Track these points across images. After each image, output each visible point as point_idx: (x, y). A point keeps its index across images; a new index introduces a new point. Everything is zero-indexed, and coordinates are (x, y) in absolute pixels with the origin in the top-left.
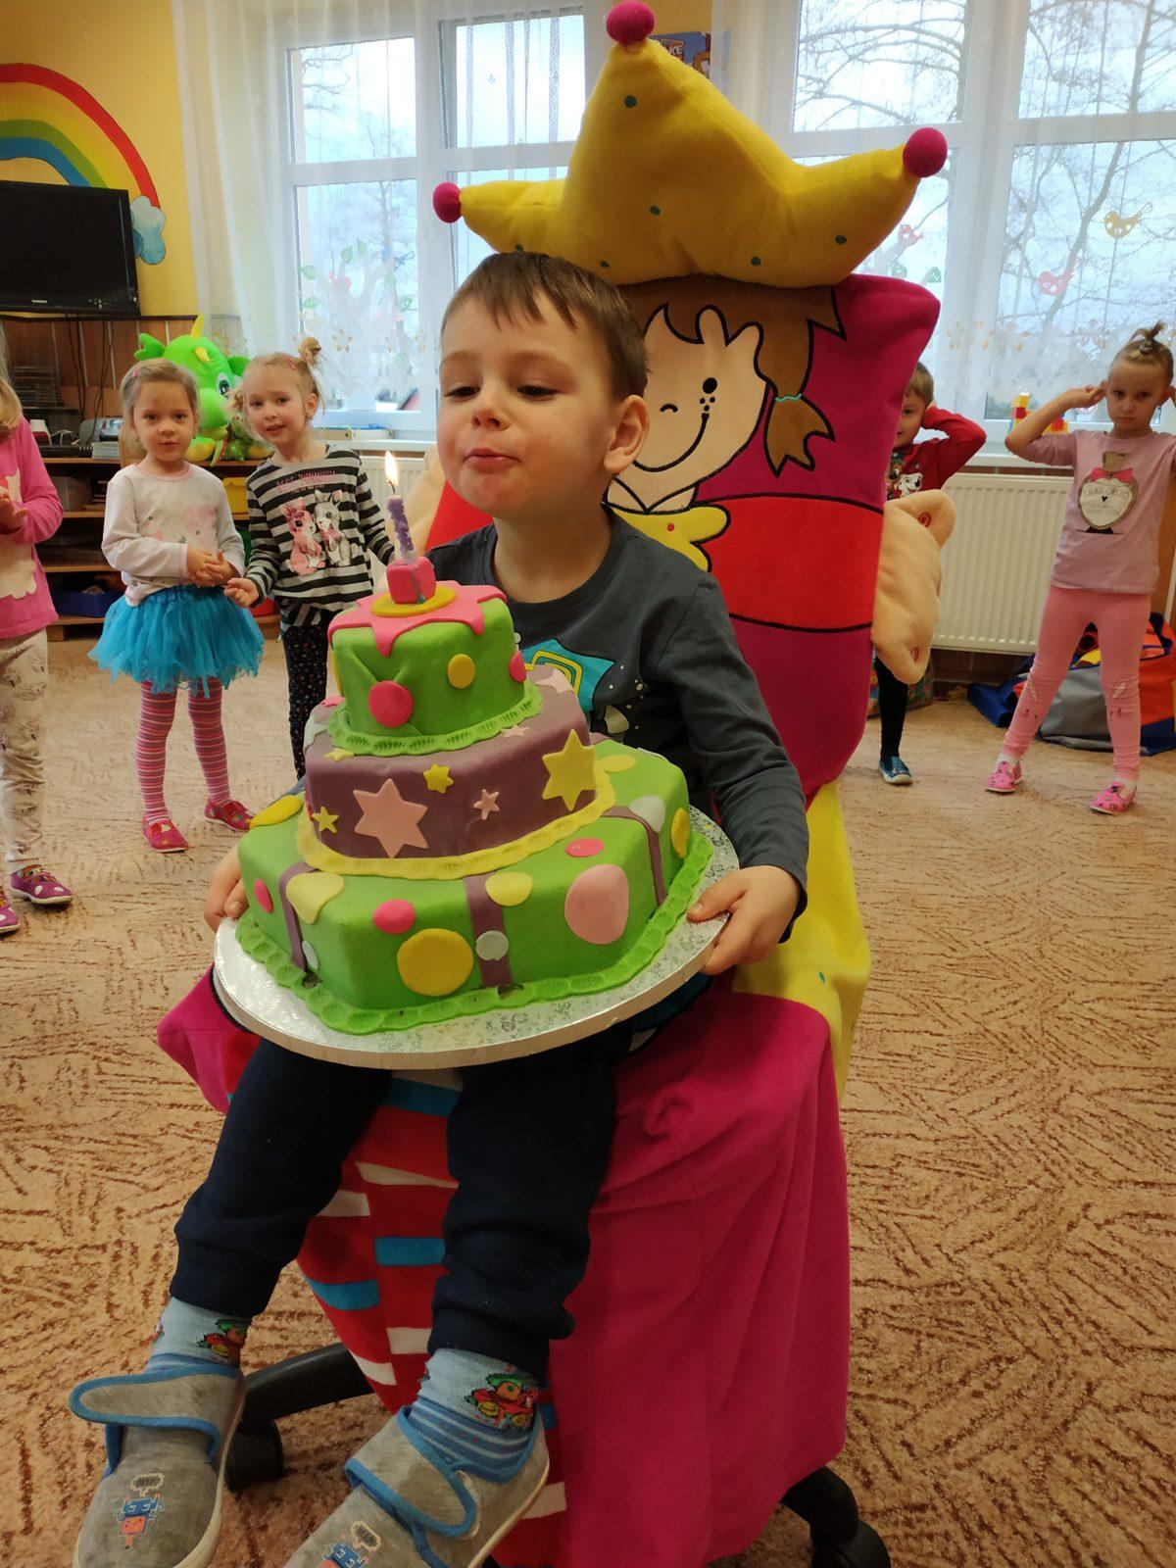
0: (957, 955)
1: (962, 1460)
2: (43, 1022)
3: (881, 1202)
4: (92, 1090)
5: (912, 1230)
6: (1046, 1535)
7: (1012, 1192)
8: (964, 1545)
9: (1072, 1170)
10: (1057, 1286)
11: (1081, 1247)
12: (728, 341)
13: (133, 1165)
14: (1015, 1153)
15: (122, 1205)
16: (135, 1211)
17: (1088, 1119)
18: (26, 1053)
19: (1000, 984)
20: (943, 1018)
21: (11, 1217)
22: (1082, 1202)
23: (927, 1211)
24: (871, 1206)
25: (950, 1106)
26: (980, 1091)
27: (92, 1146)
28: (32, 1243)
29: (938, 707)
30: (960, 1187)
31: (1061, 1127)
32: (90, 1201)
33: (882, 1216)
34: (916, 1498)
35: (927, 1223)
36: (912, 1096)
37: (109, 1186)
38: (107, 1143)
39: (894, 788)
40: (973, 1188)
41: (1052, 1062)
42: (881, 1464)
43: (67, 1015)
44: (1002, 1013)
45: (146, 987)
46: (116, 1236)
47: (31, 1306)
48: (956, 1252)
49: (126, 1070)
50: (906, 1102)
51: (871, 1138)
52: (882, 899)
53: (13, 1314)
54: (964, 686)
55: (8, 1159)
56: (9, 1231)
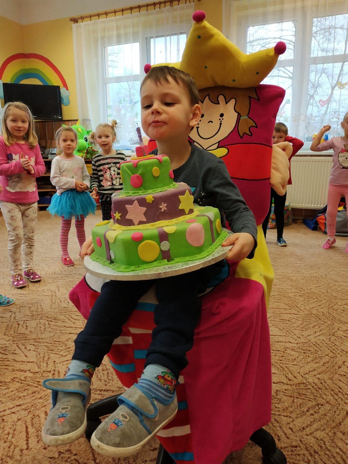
0: (301, 292)
1: (308, 433)
2: (33, 311)
3: (281, 360)
4: (47, 329)
5: (291, 368)
6: (335, 455)
7: (321, 358)
8: (310, 458)
9: (339, 352)
10: (336, 384)
11: (343, 373)
12: (227, 103)
13: (59, 349)
14: (321, 347)
15: (56, 360)
16: (59, 362)
17: (343, 338)
18: (28, 319)
19: (315, 300)
20: (298, 310)
21: (23, 363)
22: (343, 361)
23: (295, 363)
24: (278, 361)
25: (301, 334)
26: (310, 330)
27: (47, 344)
28: (29, 370)
29: (294, 225)
30: (305, 356)
31: (335, 340)
32: (46, 359)
33: (281, 364)
34: (294, 444)
35: (295, 366)
36: (290, 331)
37: (51, 355)
38: (51, 343)
39: (281, 247)
40: (309, 357)
41: (332, 322)
42: (283, 434)
43: (40, 309)
44: (316, 309)
45: (62, 302)
46: (53, 368)
47: (29, 387)
48: (304, 374)
49: (57, 324)
50: (288, 333)
51: (277, 343)
52: (279, 277)
53: (23, 389)
54: (301, 219)
55: (23, 348)
56: (23, 367)
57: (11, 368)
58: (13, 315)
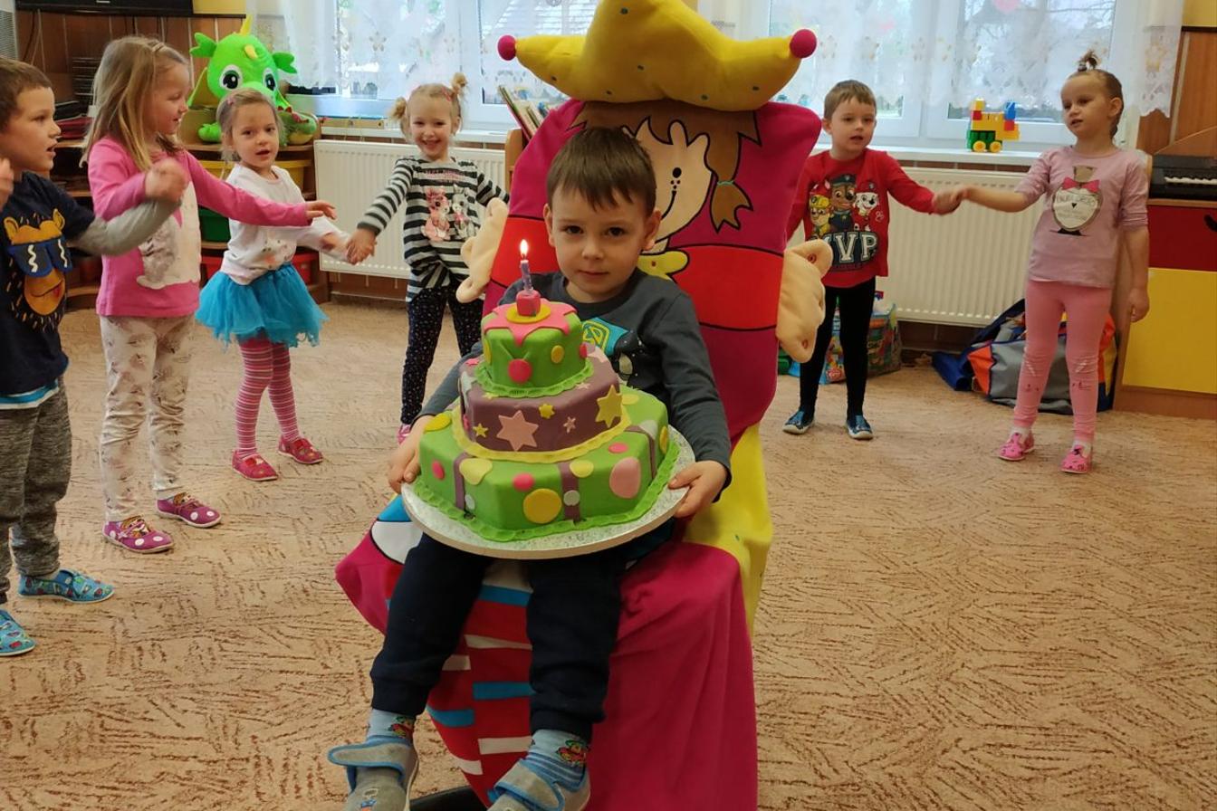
0: (889, 572)
2: (170, 615)
3: (808, 735)
4: (218, 661)
5: (828, 753)
7: (904, 730)
9: (952, 717)
10: (927, 787)
11: (949, 764)
12: (688, 144)
13: (259, 709)
14: (911, 705)
15: (255, 734)
16: (266, 738)
17: (971, 685)
18: (162, 637)
19: (919, 593)
21: (176, 741)
22: (956, 737)
23: (841, 741)
24: (801, 737)
25: (869, 675)
26: (893, 666)
27: (226, 698)
28: (195, 757)
29: (905, 373)
30: (867, 726)
31: (950, 690)
32: (231, 731)
33: (808, 744)
35: (840, 748)
36: (840, 669)
37: (243, 723)
38: (237, 695)
39: (857, 442)
40: (877, 727)
41: (951, 647)
43: (188, 612)
44: (918, 614)
45: (246, 591)
46: (254, 753)
47: (202, 793)
48: (859, 766)
49: (242, 648)
50: (836, 672)
51: (806, 696)
53: (191, 798)
54: (929, 354)
55: (166, 706)
56: (178, 749)
57: (148, 751)
58: (119, 627)
